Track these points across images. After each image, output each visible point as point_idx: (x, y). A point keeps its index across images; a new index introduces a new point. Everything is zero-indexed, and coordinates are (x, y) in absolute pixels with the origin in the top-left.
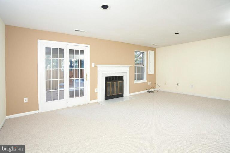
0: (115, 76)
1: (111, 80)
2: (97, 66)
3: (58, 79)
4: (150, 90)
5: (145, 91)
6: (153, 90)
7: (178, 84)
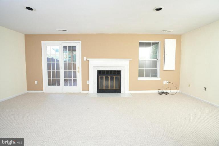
0: (110, 71)
1: (105, 74)
2: (88, 60)
3: (56, 70)
4: (165, 91)
5: (156, 91)
6: (168, 91)
7: (205, 89)
